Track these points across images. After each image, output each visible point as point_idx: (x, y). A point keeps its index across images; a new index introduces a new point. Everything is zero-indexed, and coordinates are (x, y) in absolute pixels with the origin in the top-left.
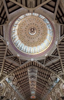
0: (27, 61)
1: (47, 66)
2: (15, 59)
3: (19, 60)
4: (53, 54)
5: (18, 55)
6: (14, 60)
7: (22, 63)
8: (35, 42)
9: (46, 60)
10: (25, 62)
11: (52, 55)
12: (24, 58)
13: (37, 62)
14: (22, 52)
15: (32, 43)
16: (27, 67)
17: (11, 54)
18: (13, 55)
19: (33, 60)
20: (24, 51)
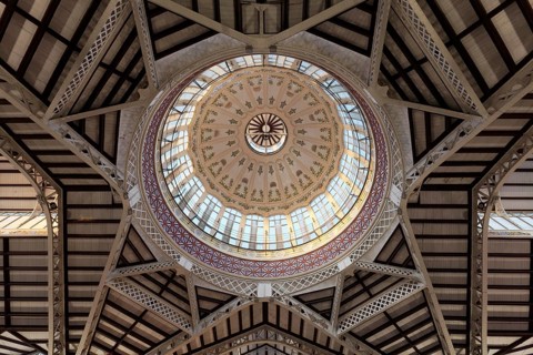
0: (233, 297)
1: (350, 332)
2: (164, 288)
3: (185, 289)
4: (385, 257)
5: (186, 263)
6: (157, 289)
7: (204, 314)
8: (282, 192)
9: (345, 290)
10: (221, 304)
11: (376, 261)
12: (217, 282)
13: (294, 302)
14: (208, 242)
15: (266, 194)
16: (231, 336)
17: (146, 257)
18: (155, 260)
19: (269, 294)
20: (219, 236)
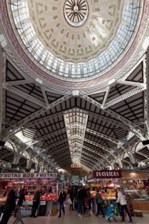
0: (63, 96)
2: (31, 91)
3: (41, 92)
4: (130, 78)
5: (39, 81)
6: (29, 92)
7: (50, 102)
9: (110, 93)
10: (58, 98)
11: (126, 80)
13: (88, 97)
14: (48, 73)
16: (62, 110)
17: (20, 77)
18: (24, 79)
19: (78, 94)
20: (54, 71)
